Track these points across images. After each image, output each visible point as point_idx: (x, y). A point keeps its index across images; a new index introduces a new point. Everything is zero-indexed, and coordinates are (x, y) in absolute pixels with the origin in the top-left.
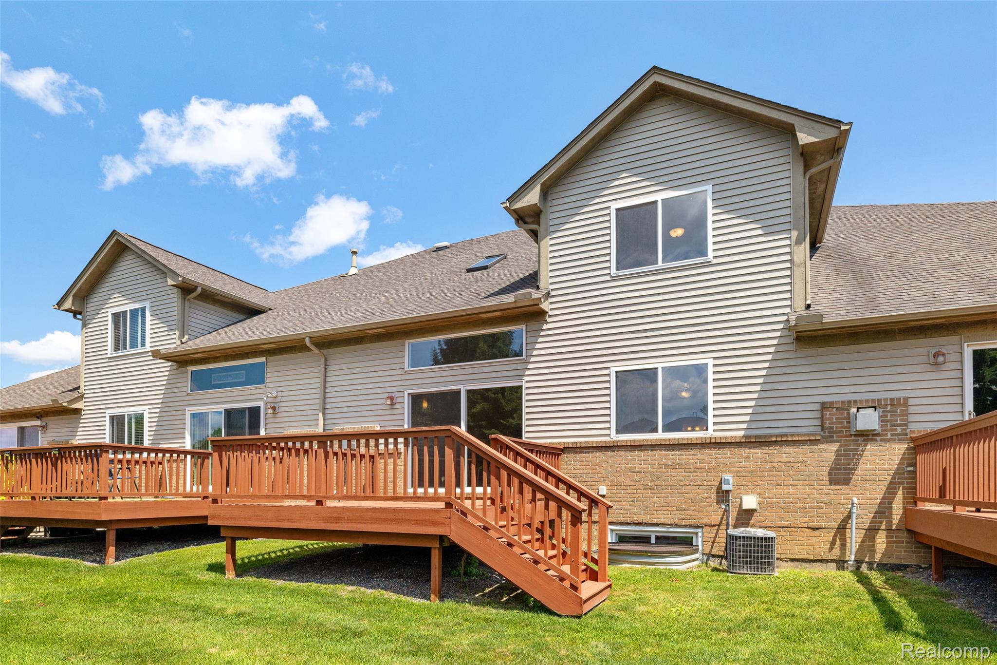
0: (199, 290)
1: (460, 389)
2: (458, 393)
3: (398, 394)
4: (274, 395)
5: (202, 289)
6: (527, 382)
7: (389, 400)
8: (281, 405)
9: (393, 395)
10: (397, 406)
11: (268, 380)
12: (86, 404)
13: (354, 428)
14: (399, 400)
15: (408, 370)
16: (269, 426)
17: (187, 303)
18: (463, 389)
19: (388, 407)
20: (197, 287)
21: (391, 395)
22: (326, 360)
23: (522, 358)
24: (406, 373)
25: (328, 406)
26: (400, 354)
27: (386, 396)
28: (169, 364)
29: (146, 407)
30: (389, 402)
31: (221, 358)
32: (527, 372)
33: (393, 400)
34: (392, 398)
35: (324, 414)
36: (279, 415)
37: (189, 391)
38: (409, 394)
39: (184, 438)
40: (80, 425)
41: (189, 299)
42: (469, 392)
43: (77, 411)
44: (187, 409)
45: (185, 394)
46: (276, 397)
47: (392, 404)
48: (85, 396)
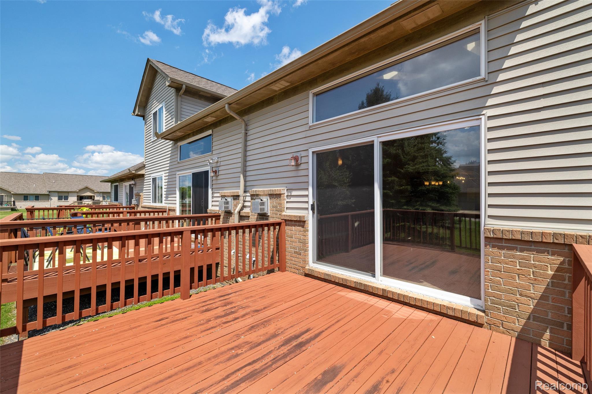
0: (184, 87)
1: (373, 141)
2: (370, 146)
3: (303, 154)
4: (216, 161)
5: (186, 86)
6: (490, 118)
7: (293, 161)
8: (220, 168)
9: (298, 154)
10: (302, 167)
11: (214, 148)
12: (146, 171)
13: (264, 191)
14: (304, 160)
15: (312, 124)
16: (214, 186)
17: (179, 99)
18: (377, 141)
19: (293, 168)
20: (182, 85)
21: (295, 155)
22: (246, 125)
23: (478, 78)
24: (311, 128)
25: (248, 169)
26: (304, 108)
27: (289, 156)
28: (171, 142)
29: (163, 172)
30: (293, 163)
31: (192, 134)
32: (491, 102)
33: (297, 161)
34: (296, 159)
35: (245, 177)
36: (219, 177)
37: (179, 161)
38: (313, 152)
39: (176, 194)
40: (145, 184)
41: (180, 96)
42: (385, 144)
43: (143, 176)
44: (178, 173)
45: (176, 163)
46: (217, 162)
47: (297, 165)
48: (146, 166)
